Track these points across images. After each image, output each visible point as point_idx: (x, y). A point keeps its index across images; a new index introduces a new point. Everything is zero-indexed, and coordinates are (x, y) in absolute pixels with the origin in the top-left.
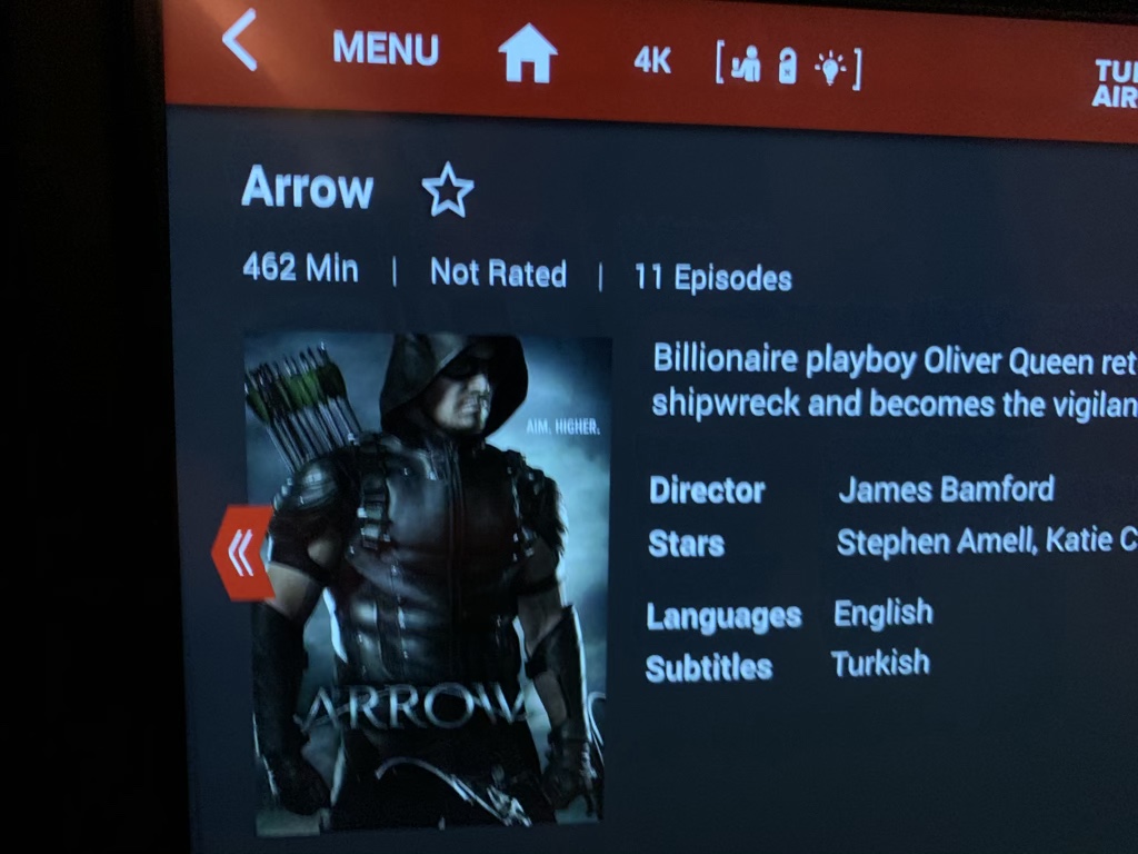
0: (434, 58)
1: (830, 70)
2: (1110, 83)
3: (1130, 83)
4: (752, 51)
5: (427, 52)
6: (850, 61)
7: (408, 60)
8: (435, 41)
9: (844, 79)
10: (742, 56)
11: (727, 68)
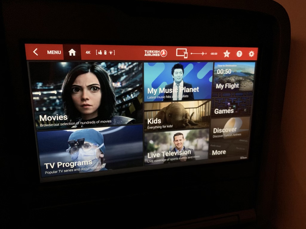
0: (60, 53)
1: (111, 53)
2: (147, 53)
3: (149, 53)
4: (101, 51)
5: (59, 53)
6: (113, 52)
7: (57, 54)
8: (60, 51)
9: (113, 54)
10: (99, 52)
11: (98, 53)
